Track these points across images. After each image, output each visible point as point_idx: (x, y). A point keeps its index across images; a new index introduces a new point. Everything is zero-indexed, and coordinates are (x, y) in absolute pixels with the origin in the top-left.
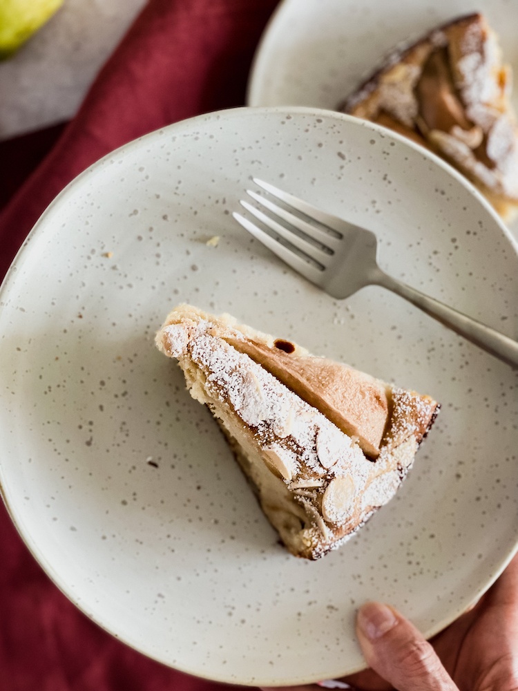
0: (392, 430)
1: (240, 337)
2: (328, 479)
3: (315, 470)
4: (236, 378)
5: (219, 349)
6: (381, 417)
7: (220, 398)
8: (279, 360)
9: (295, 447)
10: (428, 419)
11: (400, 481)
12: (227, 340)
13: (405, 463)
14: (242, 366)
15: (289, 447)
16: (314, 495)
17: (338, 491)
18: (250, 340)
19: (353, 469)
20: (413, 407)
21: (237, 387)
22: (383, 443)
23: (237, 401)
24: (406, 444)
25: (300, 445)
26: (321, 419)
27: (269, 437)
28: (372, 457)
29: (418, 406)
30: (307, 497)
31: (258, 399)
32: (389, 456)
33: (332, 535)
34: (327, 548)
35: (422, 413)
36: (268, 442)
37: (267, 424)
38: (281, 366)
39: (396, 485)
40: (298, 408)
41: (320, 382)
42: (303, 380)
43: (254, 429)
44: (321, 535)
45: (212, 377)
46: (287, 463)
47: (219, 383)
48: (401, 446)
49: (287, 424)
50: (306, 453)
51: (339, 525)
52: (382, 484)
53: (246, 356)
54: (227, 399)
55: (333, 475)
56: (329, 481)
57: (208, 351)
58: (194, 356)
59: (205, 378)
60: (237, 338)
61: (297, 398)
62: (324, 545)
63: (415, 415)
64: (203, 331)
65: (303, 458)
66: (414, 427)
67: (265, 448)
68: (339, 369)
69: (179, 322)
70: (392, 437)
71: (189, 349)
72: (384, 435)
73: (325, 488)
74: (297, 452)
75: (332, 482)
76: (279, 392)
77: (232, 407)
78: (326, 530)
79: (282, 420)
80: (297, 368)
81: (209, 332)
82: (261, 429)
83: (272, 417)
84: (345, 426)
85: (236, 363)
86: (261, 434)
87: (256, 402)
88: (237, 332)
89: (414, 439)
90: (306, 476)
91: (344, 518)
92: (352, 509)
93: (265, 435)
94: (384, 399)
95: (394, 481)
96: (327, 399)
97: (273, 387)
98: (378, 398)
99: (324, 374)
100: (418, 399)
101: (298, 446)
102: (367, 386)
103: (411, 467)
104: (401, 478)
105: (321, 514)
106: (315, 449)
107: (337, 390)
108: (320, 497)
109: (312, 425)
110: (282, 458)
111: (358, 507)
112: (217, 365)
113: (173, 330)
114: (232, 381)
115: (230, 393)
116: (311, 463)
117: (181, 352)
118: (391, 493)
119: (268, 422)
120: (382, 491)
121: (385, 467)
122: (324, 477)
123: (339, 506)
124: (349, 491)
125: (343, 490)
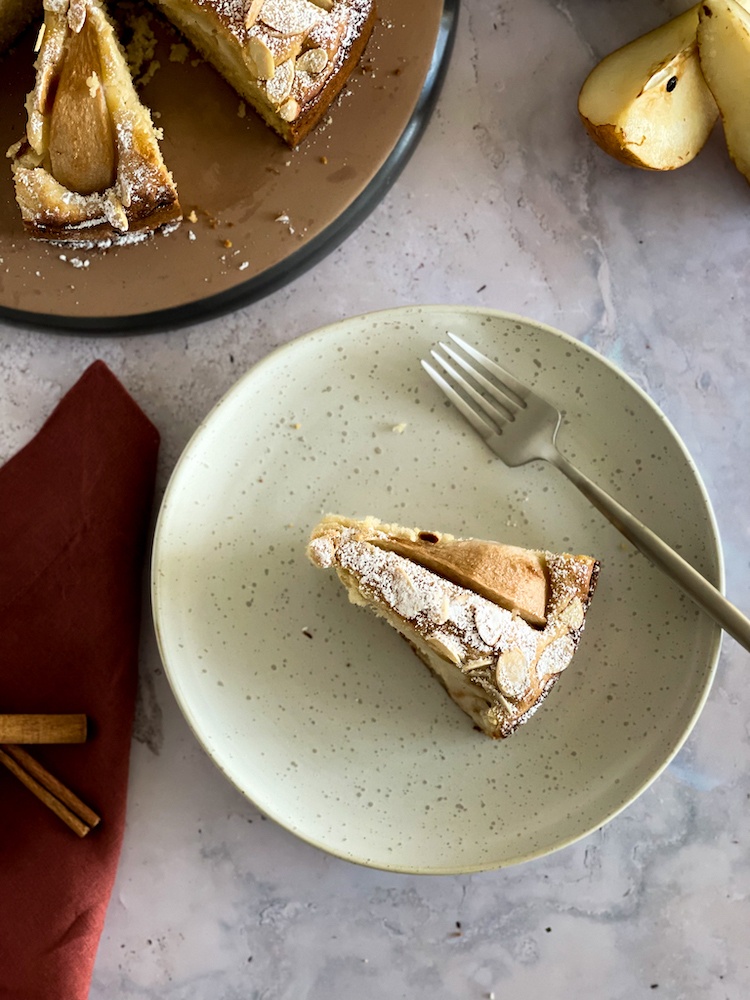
0: (554, 596)
1: (383, 536)
2: (496, 655)
3: (480, 649)
4: (386, 577)
5: (365, 553)
6: (538, 586)
7: (376, 598)
8: (424, 551)
9: (455, 631)
10: (587, 578)
11: (574, 645)
12: (371, 542)
13: (576, 625)
14: (390, 564)
15: (451, 632)
16: (489, 674)
17: (509, 665)
18: (393, 538)
19: (519, 641)
20: (569, 569)
21: (389, 585)
22: (548, 610)
23: (392, 599)
24: (571, 607)
25: (460, 627)
26: (476, 600)
27: (429, 626)
28: (539, 626)
29: (574, 568)
30: (482, 677)
31: (410, 592)
32: (557, 622)
33: (516, 710)
34: (515, 723)
35: (580, 574)
36: (430, 631)
37: (424, 614)
38: (428, 556)
39: (572, 649)
40: (451, 593)
41: (469, 564)
42: (452, 566)
43: (413, 622)
44: (505, 711)
45: (364, 580)
46: (454, 648)
47: (372, 584)
48: (567, 610)
49: (443, 611)
50: (468, 634)
51: (519, 698)
52: (556, 650)
53: (392, 554)
54: (382, 598)
55: (499, 650)
56: (497, 657)
57: (355, 556)
58: (343, 564)
59: (358, 583)
60: (381, 538)
61: (449, 584)
62: (511, 720)
63: (573, 577)
64: (347, 539)
65: (466, 640)
66: (575, 589)
67: (428, 638)
68: (486, 548)
69: (323, 535)
70: (555, 603)
71: (337, 558)
72: (547, 603)
73: (495, 664)
74: (459, 635)
75: (500, 658)
76: (430, 582)
77: (388, 604)
78: (509, 706)
79: (437, 607)
80: (444, 555)
81: (353, 538)
82: (420, 620)
83: (426, 607)
84: (502, 601)
85: (384, 562)
86: (422, 625)
87: (409, 595)
88: (379, 533)
89: (577, 600)
90: (474, 656)
91: (523, 690)
92: (529, 681)
93: (424, 625)
94: (538, 568)
95: (569, 646)
96: (477, 579)
97: (424, 578)
98: (530, 568)
99: (472, 555)
100: (572, 560)
101: (459, 630)
102: (517, 558)
103: (582, 628)
104: (575, 641)
105: (499, 691)
106: (475, 629)
107: (486, 568)
108: (494, 674)
109: (468, 607)
110: (445, 644)
111: (534, 677)
112: (366, 568)
113: (317, 543)
114: (383, 580)
115: (384, 591)
116: (475, 643)
117: (330, 562)
118: (568, 659)
119: (425, 612)
120: (557, 658)
121: (554, 634)
122: (492, 654)
123: (514, 679)
124: (520, 663)
125: (513, 663)
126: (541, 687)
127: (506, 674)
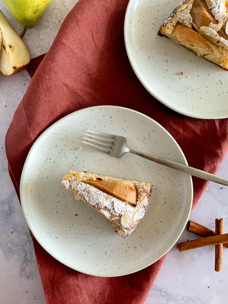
0: (139, 196)
1: (85, 179)
2: (120, 216)
3: (116, 215)
4: (85, 192)
5: (79, 184)
6: (134, 193)
7: (83, 199)
8: (98, 184)
9: (107, 209)
10: (149, 191)
11: (145, 210)
12: (81, 181)
13: (146, 204)
14: (87, 188)
15: (106, 210)
16: (118, 221)
17: (125, 219)
18: (88, 180)
19: (128, 212)
20: (143, 188)
21: (87, 195)
22: (137, 201)
23: (87, 199)
25: (109, 208)
26: (114, 199)
28: (134, 206)
29: (145, 188)
30: (117, 221)
31: (93, 197)
32: (140, 204)
33: (127, 231)
34: (127, 234)
35: (147, 190)
36: (99, 209)
37: (97, 204)
38: (99, 185)
39: (144, 212)
40: (106, 197)
41: (112, 188)
42: (107, 188)
43: (94, 206)
44: (124, 231)
45: (79, 193)
46: (107, 214)
47: (81, 194)
48: (143, 200)
49: (103, 203)
50: (111, 210)
51: (128, 228)
52: (139, 213)
53: (88, 185)
54: (84, 199)
55: (121, 215)
56: (121, 217)
57: (76, 186)
58: (72, 188)
59: (77, 194)
60: (84, 180)
61: (105, 194)
62: (126, 234)
63: (145, 191)
64: (74, 180)
65: (111, 212)
66: (145, 194)
67: (99, 211)
68: (118, 182)
69: (66, 179)
70: (139, 198)
71: (71, 186)
72: (137, 198)
73: (120, 219)
74: (109, 210)
75: (122, 217)
76: (99, 194)
77: (86, 201)
78: (125, 230)
79: (102, 202)
80: (104, 185)
81: (75, 180)
83: (98, 202)
84: (122, 199)
85: (85, 187)
86: (97, 207)
87: (93, 198)
88: (84, 178)
89: (146, 197)
90: (114, 217)
91: (129, 226)
92: (131, 223)
94: (134, 188)
96: (114, 193)
97: (98, 193)
98: (131, 188)
99: (113, 185)
100: (144, 186)
101: (108, 209)
102: (127, 185)
103: (148, 205)
105: (122, 226)
106: (114, 209)
107: (117, 189)
108: (120, 221)
109: (111, 202)
110: (104, 214)
111: (133, 222)
112: (79, 189)
113: (64, 182)
114: (85, 193)
115: (85, 197)
116: (114, 213)
117: (68, 187)
118: (143, 215)
120: (140, 215)
121: (139, 208)
122: (119, 216)
123: (126, 223)
124: (128, 218)
125: (126, 218)
126: (135, 223)
127: (123, 222)
